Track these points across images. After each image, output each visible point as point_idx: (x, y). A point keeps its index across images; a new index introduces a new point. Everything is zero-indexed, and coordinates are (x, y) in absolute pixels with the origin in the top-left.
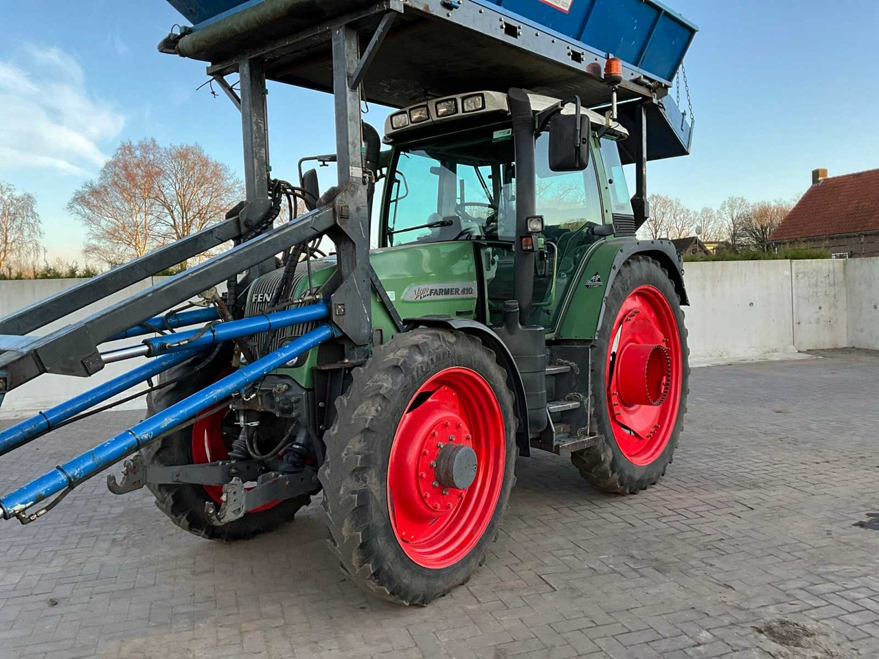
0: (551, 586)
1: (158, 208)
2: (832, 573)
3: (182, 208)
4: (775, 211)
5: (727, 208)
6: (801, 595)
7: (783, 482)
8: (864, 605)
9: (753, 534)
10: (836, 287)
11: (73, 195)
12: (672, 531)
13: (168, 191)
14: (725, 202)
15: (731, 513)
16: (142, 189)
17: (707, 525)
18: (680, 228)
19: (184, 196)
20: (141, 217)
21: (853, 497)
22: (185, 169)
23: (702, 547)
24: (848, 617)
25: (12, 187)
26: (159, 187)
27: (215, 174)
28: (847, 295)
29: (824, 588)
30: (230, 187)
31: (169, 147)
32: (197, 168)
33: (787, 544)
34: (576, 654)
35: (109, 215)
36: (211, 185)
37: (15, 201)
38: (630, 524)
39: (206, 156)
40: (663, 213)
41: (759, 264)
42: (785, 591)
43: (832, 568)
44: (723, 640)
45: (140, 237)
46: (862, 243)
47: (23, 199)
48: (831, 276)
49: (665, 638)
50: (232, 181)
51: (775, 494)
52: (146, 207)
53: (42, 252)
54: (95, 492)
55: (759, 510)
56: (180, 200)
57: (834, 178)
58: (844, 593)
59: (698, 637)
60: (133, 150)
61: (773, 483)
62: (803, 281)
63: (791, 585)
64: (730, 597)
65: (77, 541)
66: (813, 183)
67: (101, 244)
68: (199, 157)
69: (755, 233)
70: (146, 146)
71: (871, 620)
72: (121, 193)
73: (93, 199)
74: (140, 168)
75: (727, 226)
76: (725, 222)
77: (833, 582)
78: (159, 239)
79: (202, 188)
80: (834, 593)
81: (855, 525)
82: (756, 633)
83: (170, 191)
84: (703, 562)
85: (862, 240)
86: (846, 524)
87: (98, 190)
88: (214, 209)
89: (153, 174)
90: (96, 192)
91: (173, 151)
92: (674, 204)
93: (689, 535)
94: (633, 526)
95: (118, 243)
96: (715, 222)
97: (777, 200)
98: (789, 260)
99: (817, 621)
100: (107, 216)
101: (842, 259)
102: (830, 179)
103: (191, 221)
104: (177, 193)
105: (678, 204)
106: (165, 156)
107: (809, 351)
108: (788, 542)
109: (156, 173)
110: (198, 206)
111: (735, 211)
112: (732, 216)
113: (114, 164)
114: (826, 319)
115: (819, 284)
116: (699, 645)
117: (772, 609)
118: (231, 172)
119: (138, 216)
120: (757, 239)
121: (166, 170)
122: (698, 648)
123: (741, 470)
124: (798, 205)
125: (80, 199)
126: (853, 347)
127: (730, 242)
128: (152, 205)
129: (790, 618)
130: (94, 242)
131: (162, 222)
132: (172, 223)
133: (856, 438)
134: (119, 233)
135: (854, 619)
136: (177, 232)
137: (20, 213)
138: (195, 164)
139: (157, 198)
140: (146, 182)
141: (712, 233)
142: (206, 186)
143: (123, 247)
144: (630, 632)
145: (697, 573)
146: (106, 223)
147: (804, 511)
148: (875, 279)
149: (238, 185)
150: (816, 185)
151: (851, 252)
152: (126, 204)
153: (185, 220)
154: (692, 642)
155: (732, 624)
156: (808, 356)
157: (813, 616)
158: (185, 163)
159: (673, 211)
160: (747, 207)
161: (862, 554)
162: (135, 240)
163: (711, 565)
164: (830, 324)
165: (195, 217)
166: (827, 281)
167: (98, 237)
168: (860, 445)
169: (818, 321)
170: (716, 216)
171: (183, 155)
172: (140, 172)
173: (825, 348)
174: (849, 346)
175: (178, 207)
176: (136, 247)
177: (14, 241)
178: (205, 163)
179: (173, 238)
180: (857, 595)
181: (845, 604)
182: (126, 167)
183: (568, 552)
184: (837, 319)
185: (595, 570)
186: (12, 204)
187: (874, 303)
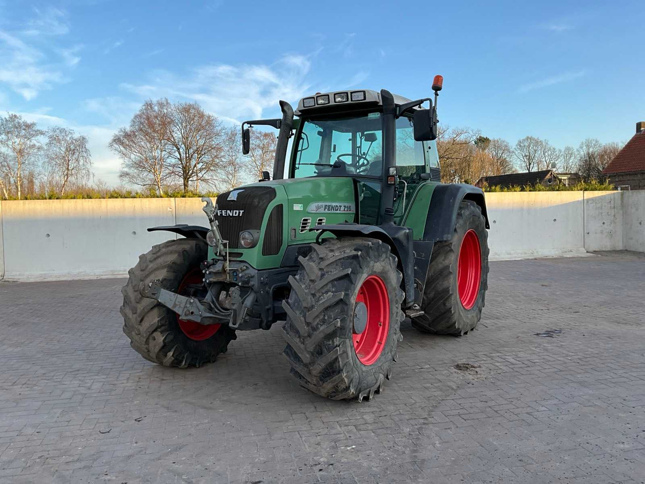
1: (169, 147)
3: (185, 147)
10: (615, 209)
11: (113, 137)
13: (176, 135)
14: (583, 142)
16: (159, 133)
18: (548, 161)
19: (187, 138)
20: (158, 153)
22: (188, 120)
25: (73, 132)
26: (170, 132)
27: (209, 123)
28: (623, 215)
30: (218, 132)
31: (177, 104)
32: (196, 119)
36: (205, 131)
37: (74, 141)
39: (202, 110)
40: (535, 151)
41: (561, 194)
45: (158, 167)
47: (79, 140)
48: (612, 202)
50: (220, 128)
51: (505, 321)
52: (161, 146)
53: (92, 176)
56: (184, 141)
60: (153, 106)
62: (592, 206)
66: (637, 132)
67: (131, 171)
68: (197, 111)
70: (162, 104)
72: (145, 136)
73: (126, 140)
74: (158, 119)
78: (170, 168)
79: (199, 133)
81: (534, 334)
83: (177, 135)
88: (208, 147)
89: (166, 123)
90: (128, 135)
91: (180, 107)
92: (544, 144)
95: (142, 170)
98: (582, 191)
100: (136, 152)
103: (192, 156)
104: (183, 136)
105: (547, 143)
106: (175, 111)
107: (595, 252)
109: (168, 122)
110: (197, 145)
111: (591, 149)
112: (588, 152)
113: (140, 116)
114: (607, 231)
115: (603, 207)
118: (220, 121)
119: (156, 152)
121: (175, 120)
125: (117, 140)
126: (626, 250)
128: (166, 144)
130: (126, 170)
131: (172, 156)
132: (179, 157)
134: (143, 164)
136: (182, 164)
137: (77, 150)
138: (195, 116)
139: (169, 139)
140: (161, 128)
142: (202, 131)
143: (146, 173)
146: (134, 157)
148: (640, 204)
149: (224, 131)
150: (639, 133)
152: (148, 144)
153: (187, 155)
156: (594, 255)
158: (188, 115)
159: (543, 149)
161: (527, 344)
162: (154, 169)
164: (611, 234)
165: (194, 153)
166: (609, 205)
167: (129, 166)
169: (602, 232)
171: (187, 109)
172: (157, 122)
173: (607, 250)
174: (624, 249)
175: (183, 146)
176: (154, 173)
177: (73, 169)
178: (202, 116)
179: (179, 167)
182: (148, 119)
184: (616, 231)
186: (72, 143)
187: (639, 221)
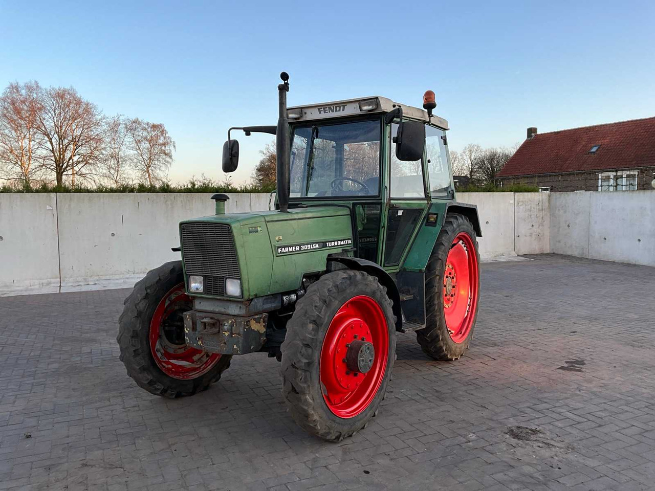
1: (39, 136)
2: (545, 398)
3: (59, 137)
4: (501, 155)
5: (467, 152)
6: (529, 410)
7: (513, 342)
8: (566, 416)
9: (497, 375)
10: (543, 211)
13: (48, 123)
14: (466, 148)
15: (482, 362)
16: (26, 121)
17: (467, 370)
19: (61, 127)
20: (26, 143)
21: (557, 351)
22: (62, 106)
23: (465, 383)
24: (556, 423)
26: (40, 119)
27: (87, 111)
28: (550, 217)
29: (542, 406)
30: (98, 121)
32: (71, 105)
33: (518, 381)
34: (394, 449)
36: (83, 119)
38: (418, 370)
39: (79, 96)
41: (493, 196)
42: (519, 409)
43: (546, 395)
44: (483, 438)
45: (25, 159)
46: (559, 181)
48: (540, 204)
49: (448, 438)
50: (100, 117)
51: (509, 349)
52: (29, 135)
54: (32, 354)
55: (499, 360)
56: (57, 130)
57: (542, 134)
58: (554, 409)
59: (468, 437)
60: (20, 89)
61: (507, 343)
62: (522, 207)
63: (522, 406)
64: (485, 413)
65: (30, 388)
66: (528, 137)
68: (74, 97)
69: (487, 171)
70: (30, 87)
71: (571, 424)
72: (9, 123)
74: (25, 104)
75: (467, 164)
76: (466, 162)
77: (546, 403)
78: (40, 160)
79: (76, 121)
80: (548, 409)
81: (559, 368)
82: (503, 434)
83: (49, 124)
84: (467, 393)
85: (560, 178)
86: (553, 368)
88: (86, 138)
89: (36, 109)
91: (53, 92)
93: (457, 376)
94: (420, 371)
95: (5, 162)
96: (459, 161)
97: (502, 148)
98: (513, 193)
99: (539, 426)
101: (546, 192)
102: (539, 135)
103: (66, 147)
104: (55, 125)
106: (46, 96)
107: (525, 255)
108: (519, 379)
109: (38, 108)
110: (72, 135)
111: (473, 154)
112: (471, 158)
113: (4, 100)
114: (536, 234)
115: (532, 209)
116: (469, 442)
117: (511, 420)
118: (100, 109)
119: (23, 142)
120: (487, 175)
121: (46, 106)
122: (469, 444)
123: (485, 335)
124: (516, 152)
126: (554, 253)
127: (469, 176)
128: (35, 133)
129: (522, 425)
131: (43, 147)
132: (51, 148)
133: (557, 314)
134: (7, 155)
135: (560, 424)
136: (54, 156)
138: (70, 103)
139: (38, 128)
140: (30, 115)
141: (457, 170)
142: (79, 120)
143: (11, 166)
144: (426, 435)
145: (464, 399)
147: (527, 361)
148: (568, 206)
149: (104, 120)
150: (529, 139)
151: (552, 186)
152: (13, 132)
153: (61, 146)
154: (464, 440)
155: (488, 429)
156: (524, 258)
157: (536, 423)
158: (62, 101)
160: (481, 152)
162: (21, 161)
163: (472, 394)
164: (539, 237)
165: (69, 144)
166: (538, 208)
168: (560, 318)
169: (531, 235)
170: (460, 158)
171: (60, 95)
172: (25, 108)
173: (535, 253)
174: (552, 252)
175: (56, 135)
176: (21, 166)
178: (79, 103)
179: (52, 160)
180: (562, 410)
181: (554, 415)
182: (13, 103)
184: (544, 234)
185: (399, 399)
187: (568, 223)
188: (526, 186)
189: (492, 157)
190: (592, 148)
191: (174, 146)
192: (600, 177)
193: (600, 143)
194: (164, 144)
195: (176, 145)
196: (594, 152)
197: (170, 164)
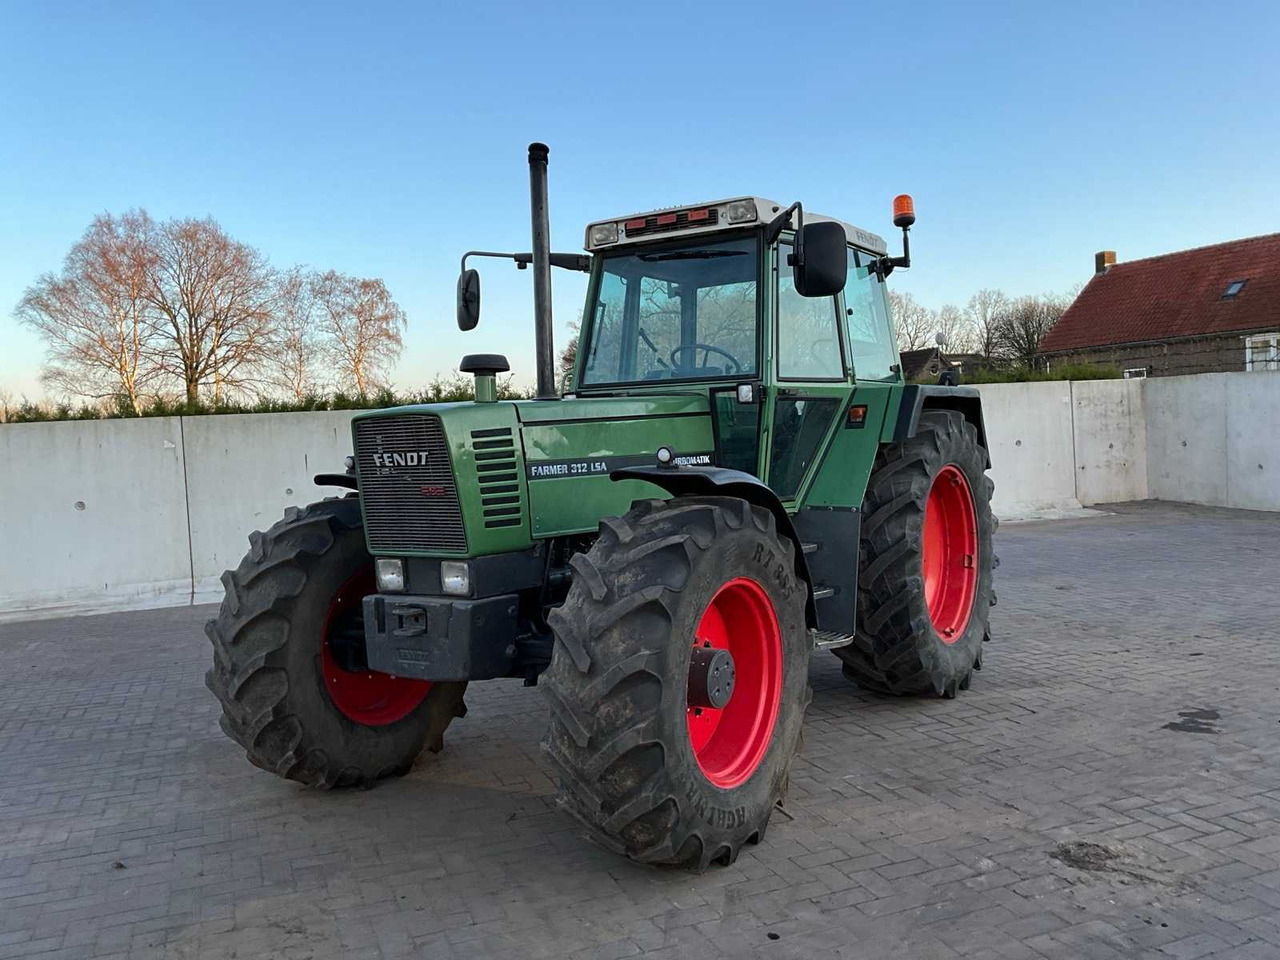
0: (785, 814)
1: (152, 313)
2: (1136, 786)
3: (189, 312)
4: (1045, 310)
5: (978, 306)
6: (1102, 811)
7: (1071, 678)
8: (1179, 820)
9: (1037, 743)
10: (1132, 417)
11: (24, 295)
12: (933, 742)
13: (167, 287)
14: (975, 297)
15: (1007, 719)
16: (128, 284)
17: (978, 734)
18: (912, 334)
19: (192, 293)
20: (128, 327)
21: (1162, 693)
22: (193, 254)
23: (973, 761)
24: (1158, 835)
26: (154, 281)
27: (239, 261)
28: (1146, 428)
29: (1129, 803)
30: (261, 280)
31: (167, 221)
32: (210, 252)
33: (1080, 753)
34: (828, 892)
35: (80, 324)
36: (232, 278)
38: (879, 736)
39: (224, 235)
41: (1028, 389)
42: (1081, 809)
43: (1139, 780)
44: (1008, 868)
45: (128, 356)
46: (1165, 355)
48: (1125, 402)
49: (937, 869)
50: (264, 272)
51: (1062, 692)
52: (135, 311)
55: (1042, 714)
56: (186, 300)
57: (1125, 264)
58: (1153, 808)
59: (978, 865)
60: (113, 226)
61: (1058, 679)
62: (1087, 410)
63: (1089, 803)
64: (1014, 819)
65: (133, 785)
66: (1097, 271)
67: (68, 367)
68: (214, 236)
69: (1018, 342)
70: (133, 221)
71: (1188, 837)
72: (97, 291)
73: (54, 300)
74: (125, 253)
75: (978, 330)
76: (976, 325)
77: (1138, 795)
78: (155, 358)
79: (219, 282)
80: (1142, 808)
81: (1165, 727)
82: (1048, 858)
83: (171, 288)
84: (976, 779)
85: (1165, 351)
86: (1154, 727)
87: (61, 287)
88: (239, 312)
89: (145, 262)
90: (60, 290)
91: (175, 228)
92: (904, 301)
93: (955, 746)
94: (883, 738)
95: (92, 365)
96: (962, 325)
97: (1047, 294)
98: (1068, 382)
99: (1123, 842)
100: (77, 326)
101: (1138, 378)
102: (1120, 265)
103: (203, 331)
104: (182, 290)
106: (163, 236)
107: (1097, 506)
108: (1082, 750)
109: (150, 261)
110: (214, 309)
111: (990, 311)
112: (985, 317)
113: (86, 248)
114: (1118, 462)
115: (1109, 413)
116: (980, 874)
117: (1066, 831)
118: (263, 258)
119: (124, 325)
120: (1020, 349)
121: (164, 255)
122: (979, 879)
123: (1014, 665)
124: (1076, 302)
125: (35, 301)
126: (1156, 500)
127: (983, 353)
128: (145, 307)
129: (1089, 840)
130: (57, 364)
131: (160, 332)
132: (175, 334)
133: (1161, 620)
134: (95, 350)
135: (1166, 838)
136: (182, 347)
138: (208, 247)
139: (151, 297)
140: (134, 274)
141: (958, 342)
142: (225, 278)
143: (102, 370)
144: (893, 863)
145: (970, 791)
146: (76, 335)
147: (1100, 714)
148: (1182, 405)
149: (273, 278)
150: (1101, 274)
151: (1151, 367)
152: (105, 307)
153: (194, 330)
154: (970, 871)
155: (1019, 849)
156: (1096, 512)
157: (1117, 836)
158: (193, 246)
159: (902, 311)
160: (1006, 304)
161: (1176, 761)
162: (120, 361)
163: (987, 782)
164: (1125, 468)
165: (208, 325)
166: (1120, 409)
167: (66, 358)
168: (1169, 628)
169: (1108, 465)
170: (963, 318)
171: (189, 234)
172: (126, 260)
174: (1152, 498)
175: (183, 310)
176: (121, 371)
178: (223, 246)
179: (177, 356)
180: (1171, 810)
181: (1155, 820)
182: (103, 253)
183: (803, 773)
184: (1134, 461)
185: (840, 793)
187: (1182, 439)
188: (1094, 368)
189: (1028, 316)
190: (1228, 287)
191: (405, 321)
192: (1248, 345)
193: (1246, 275)
194: (386, 318)
195: (408, 319)
196: (1234, 295)
197: (398, 354)
